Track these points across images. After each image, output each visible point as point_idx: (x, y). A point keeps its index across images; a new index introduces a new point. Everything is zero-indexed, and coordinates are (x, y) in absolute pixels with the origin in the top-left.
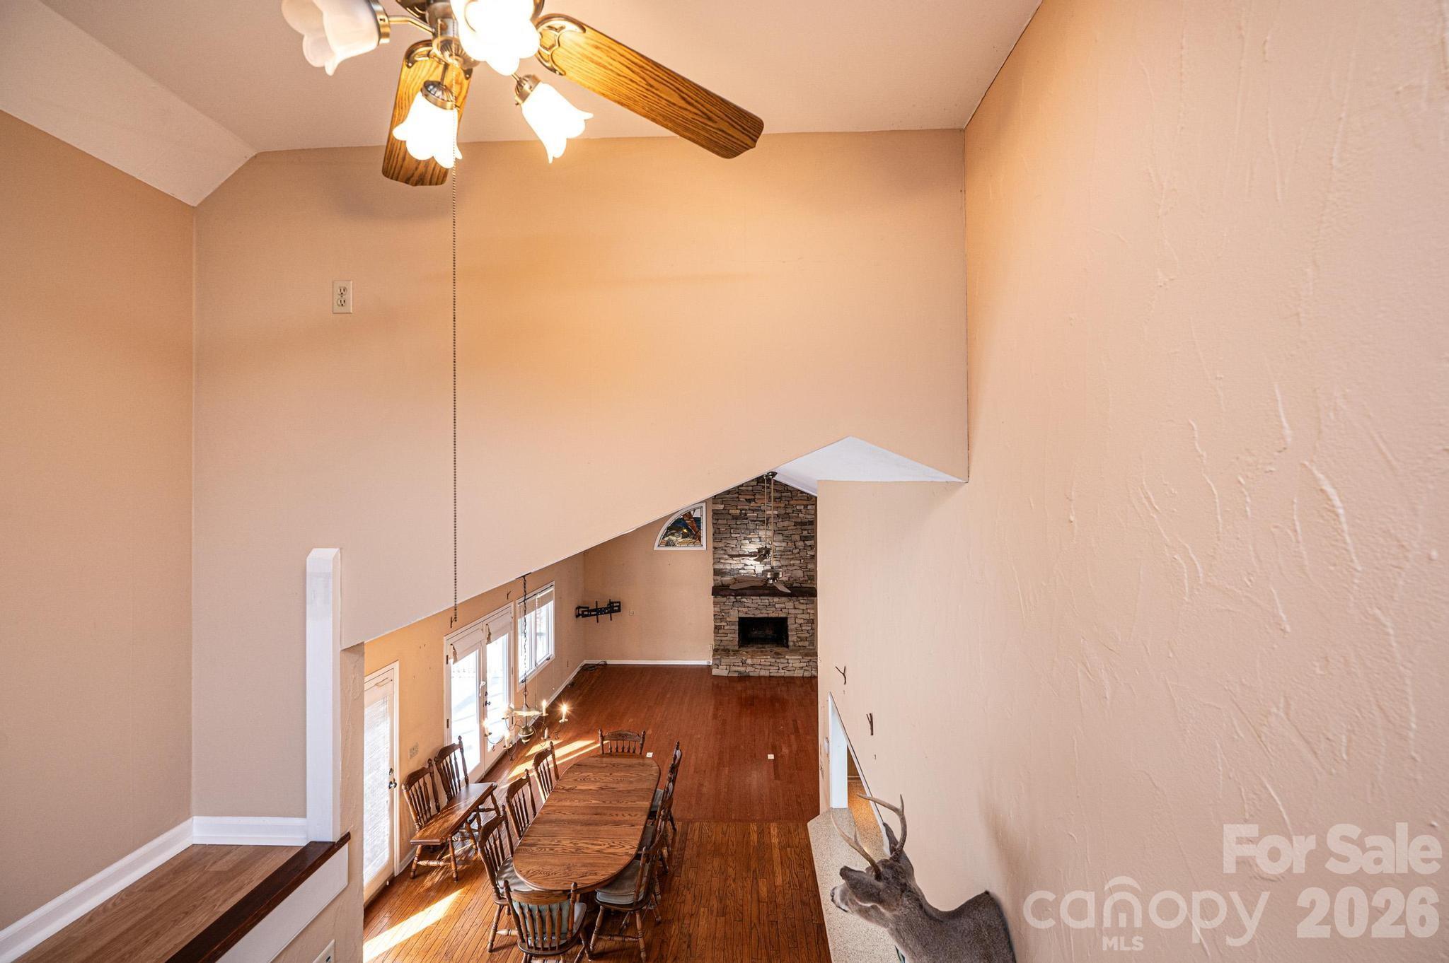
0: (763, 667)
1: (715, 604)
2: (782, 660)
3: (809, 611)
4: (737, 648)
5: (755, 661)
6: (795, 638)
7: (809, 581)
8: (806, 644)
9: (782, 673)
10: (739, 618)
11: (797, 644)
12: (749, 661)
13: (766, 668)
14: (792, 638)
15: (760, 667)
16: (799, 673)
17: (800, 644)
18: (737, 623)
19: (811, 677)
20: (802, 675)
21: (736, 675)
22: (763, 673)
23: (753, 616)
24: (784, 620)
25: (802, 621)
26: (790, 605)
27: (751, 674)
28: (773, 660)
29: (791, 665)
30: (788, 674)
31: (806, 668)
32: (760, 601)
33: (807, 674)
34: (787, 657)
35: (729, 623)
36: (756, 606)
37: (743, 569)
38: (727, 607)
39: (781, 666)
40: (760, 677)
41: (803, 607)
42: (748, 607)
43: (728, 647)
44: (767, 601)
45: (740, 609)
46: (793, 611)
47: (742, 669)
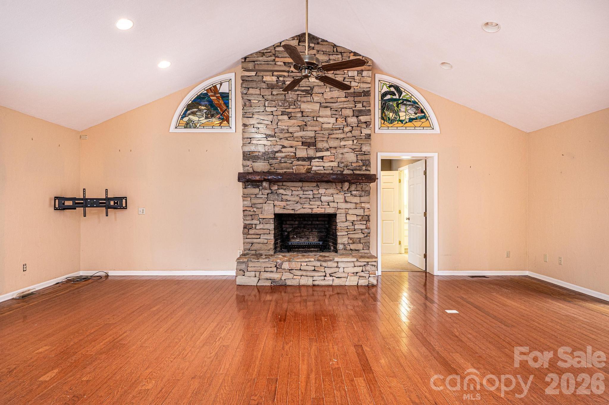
0: (304, 273)
1: (245, 196)
2: (330, 264)
3: (363, 205)
4: (272, 252)
5: (294, 265)
6: (345, 240)
7: (364, 168)
8: (360, 246)
9: (329, 281)
10: (275, 214)
11: (348, 248)
12: (286, 266)
13: (309, 274)
14: (342, 239)
15: (300, 273)
16: (352, 281)
17: (353, 247)
18: (272, 221)
19: (368, 286)
20: (355, 283)
21: (268, 283)
22: (304, 281)
23: (292, 212)
24: (334, 216)
25: (354, 218)
26: (340, 197)
27: (289, 283)
28: (318, 264)
29: (341, 270)
30: (337, 282)
31: (362, 274)
32: (302, 192)
33: (363, 282)
34: (336, 259)
35: (263, 221)
36: (297, 199)
37: (280, 151)
38: (260, 201)
39: (328, 271)
40: (300, 287)
41: (357, 200)
42: (287, 200)
43: (261, 252)
44: (311, 193)
45: (276, 203)
46: (344, 206)
47: (276, 276)
